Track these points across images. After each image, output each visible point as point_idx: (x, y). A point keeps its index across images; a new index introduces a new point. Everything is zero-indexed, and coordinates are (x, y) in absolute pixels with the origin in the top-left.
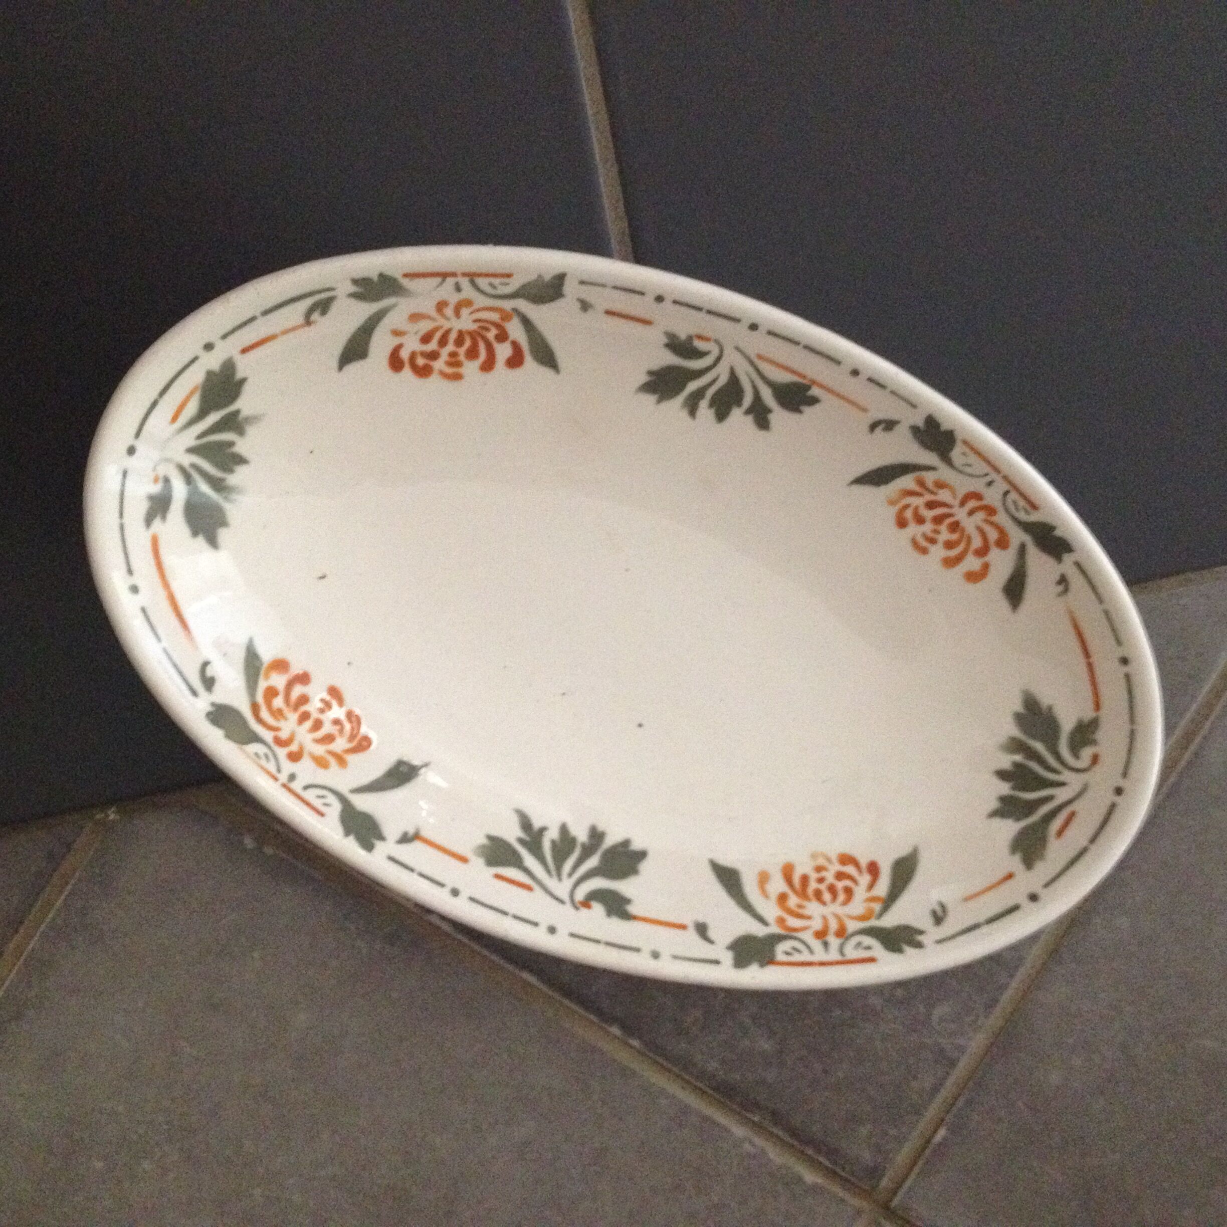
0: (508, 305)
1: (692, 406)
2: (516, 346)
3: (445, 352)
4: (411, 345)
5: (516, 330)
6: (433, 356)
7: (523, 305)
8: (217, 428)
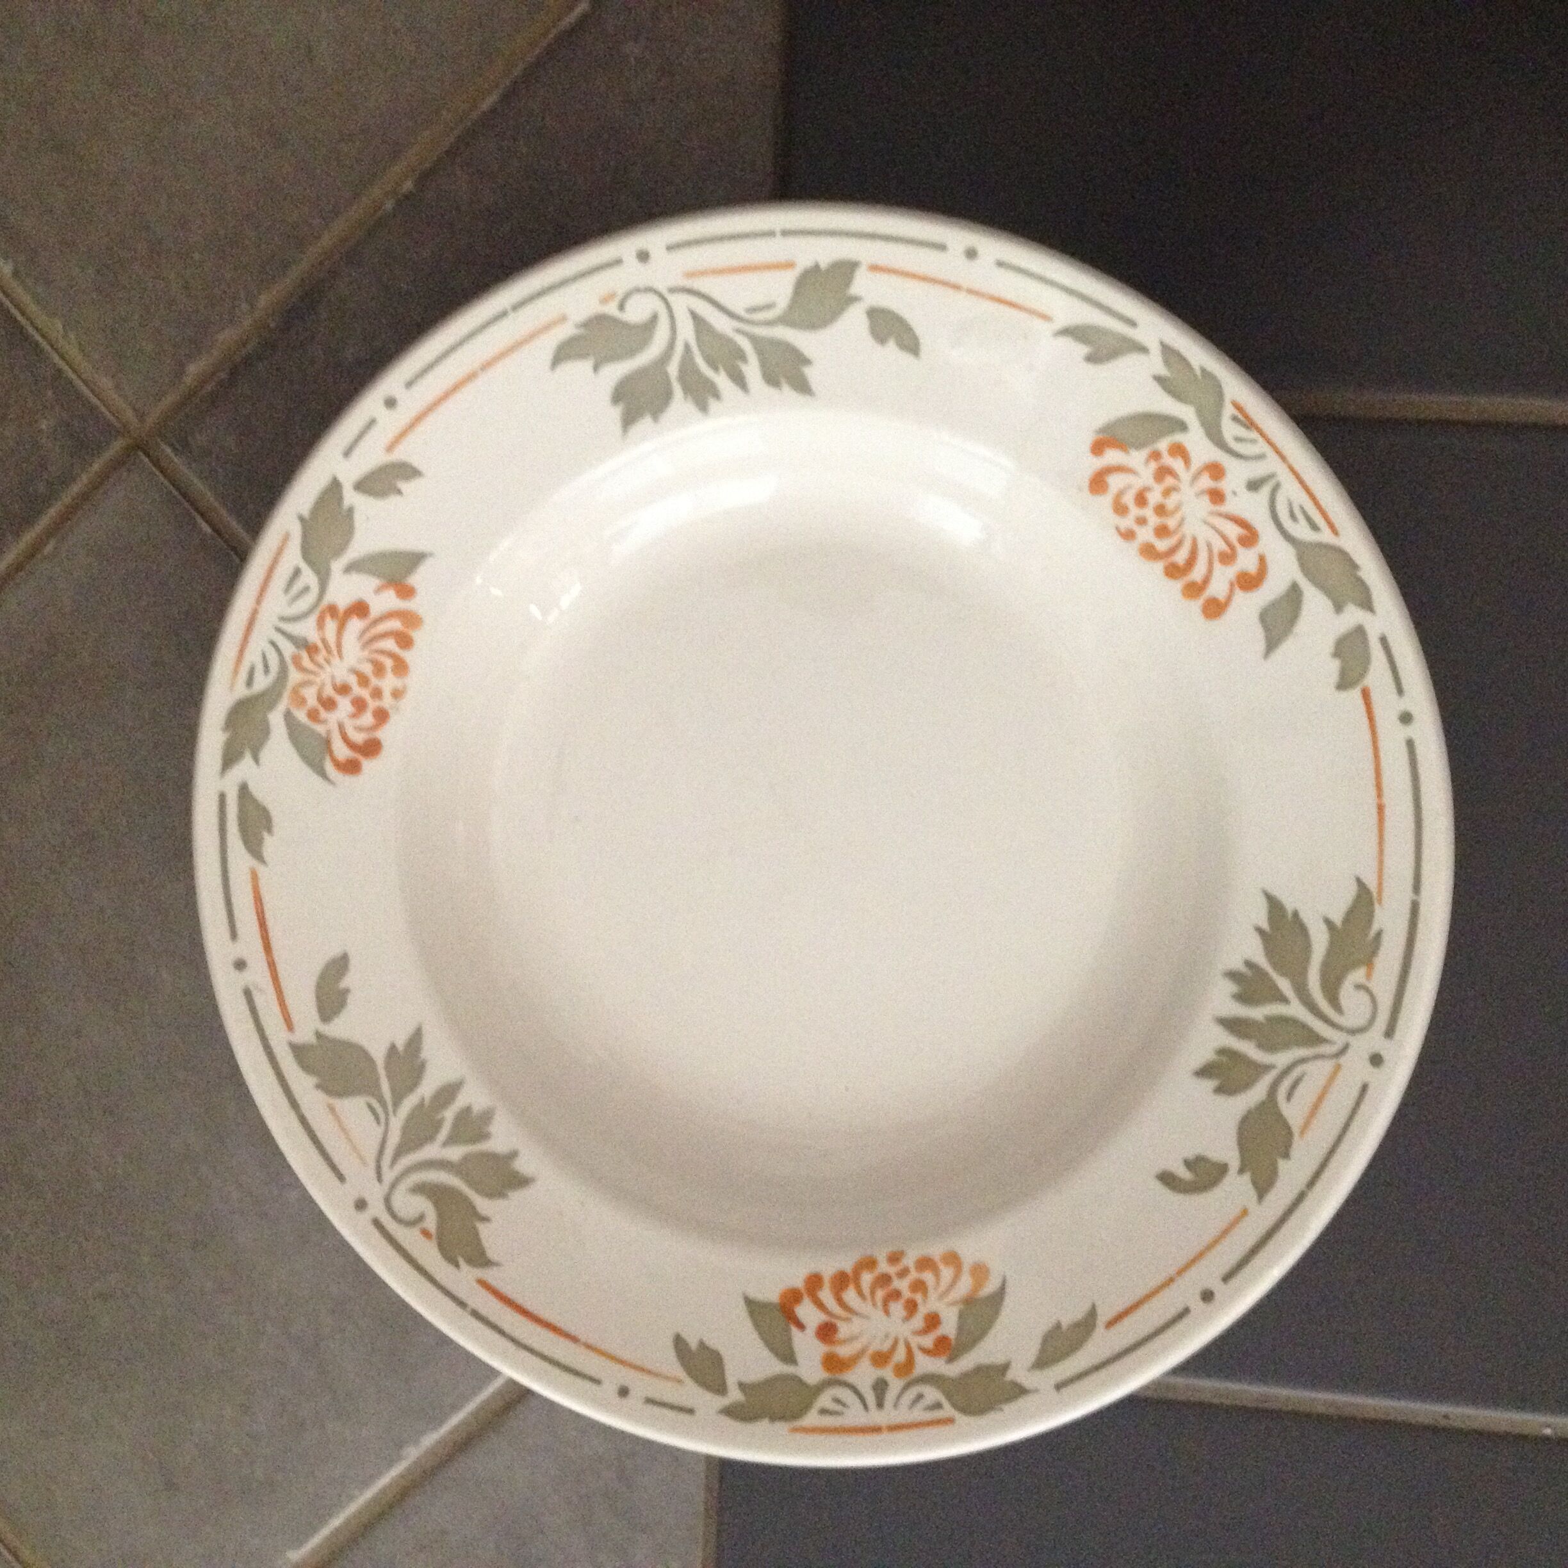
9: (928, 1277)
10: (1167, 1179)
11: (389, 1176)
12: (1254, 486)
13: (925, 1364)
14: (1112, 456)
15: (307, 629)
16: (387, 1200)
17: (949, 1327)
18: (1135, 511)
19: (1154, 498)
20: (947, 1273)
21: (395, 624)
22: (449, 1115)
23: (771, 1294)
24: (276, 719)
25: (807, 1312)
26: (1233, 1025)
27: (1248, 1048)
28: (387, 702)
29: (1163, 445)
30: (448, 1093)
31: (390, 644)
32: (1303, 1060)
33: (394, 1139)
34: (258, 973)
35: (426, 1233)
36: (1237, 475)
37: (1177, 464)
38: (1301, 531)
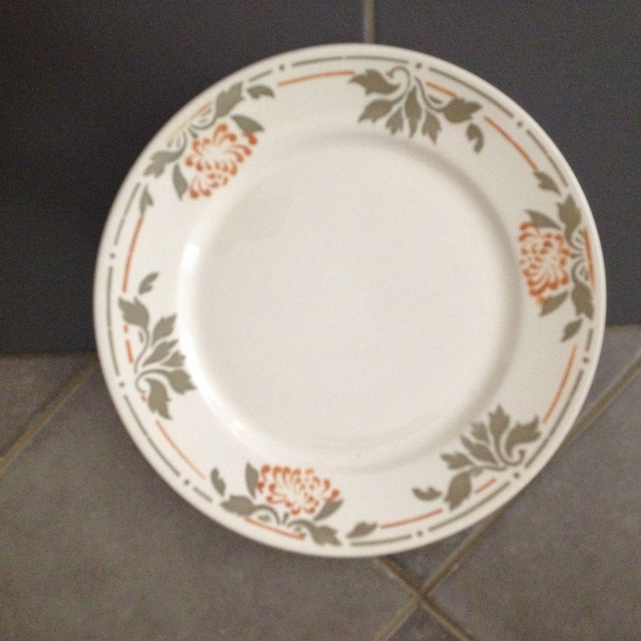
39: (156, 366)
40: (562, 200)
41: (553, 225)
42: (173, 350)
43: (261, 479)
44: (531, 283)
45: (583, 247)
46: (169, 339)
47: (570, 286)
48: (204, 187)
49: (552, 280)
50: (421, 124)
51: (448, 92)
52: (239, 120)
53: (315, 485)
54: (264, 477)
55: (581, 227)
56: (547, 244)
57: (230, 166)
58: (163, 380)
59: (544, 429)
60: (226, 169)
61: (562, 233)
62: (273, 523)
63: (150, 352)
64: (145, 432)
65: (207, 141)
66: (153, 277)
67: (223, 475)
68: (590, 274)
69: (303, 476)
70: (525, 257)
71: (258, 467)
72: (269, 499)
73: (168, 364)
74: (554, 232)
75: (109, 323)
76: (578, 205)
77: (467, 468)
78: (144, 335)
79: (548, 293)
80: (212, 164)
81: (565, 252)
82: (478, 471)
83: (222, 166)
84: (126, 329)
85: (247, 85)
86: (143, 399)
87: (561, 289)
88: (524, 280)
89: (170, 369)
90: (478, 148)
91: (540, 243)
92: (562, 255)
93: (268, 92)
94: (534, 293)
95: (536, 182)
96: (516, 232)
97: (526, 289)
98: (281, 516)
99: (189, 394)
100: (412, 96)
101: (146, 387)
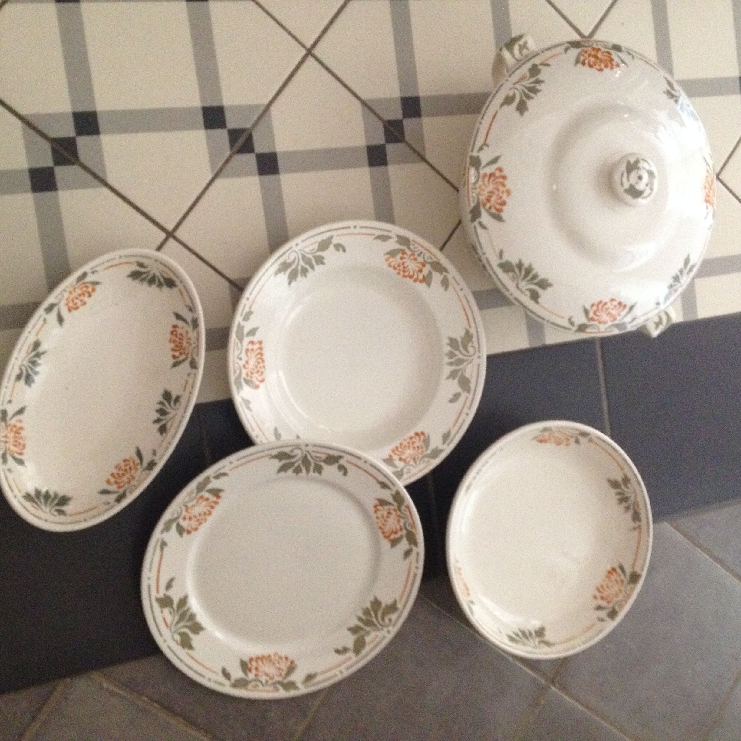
0: (189, 355)
1: (161, 403)
2: (178, 357)
3: (177, 339)
4: (179, 331)
5: (182, 357)
6: (176, 336)
7: (189, 359)
8: (159, 281)
9: (396, 266)
10: (344, 250)
11: (470, 358)
12: (240, 359)
13: (409, 253)
14: (257, 383)
15: (412, 463)
16: (474, 354)
17: (400, 255)
18: (260, 370)
19: (256, 370)
20: (392, 264)
21: (397, 452)
22: (453, 360)
23: (424, 285)
24: (429, 452)
25: (421, 277)
26: (312, 268)
27: (314, 262)
28: (408, 440)
29: (249, 378)
30: (451, 364)
31: (400, 449)
32: (308, 253)
33: (465, 364)
34: (466, 410)
35: (473, 343)
36: (242, 363)
37: (249, 373)
38: (239, 345)
39: (182, 624)
40: (394, 492)
41: (389, 504)
42: (188, 614)
43: (249, 665)
44: (383, 533)
45: (408, 514)
46: (186, 608)
47: (404, 532)
48: (194, 526)
49: (395, 530)
50: (312, 468)
51: (324, 453)
52: (211, 491)
53: (280, 660)
54: (251, 665)
55: (406, 504)
56: (389, 513)
57: (207, 512)
58: (186, 630)
59: (400, 605)
60: (205, 514)
61: (396, 507)
62: (260, 687)
63: (176, 618)
64: (181, 660)
65: (193, 506)
66: (172, 580)
67: (229, 670)
68: (413, 525)
69: (273, 657)
70: (379, 521)
71: (246, 659)
72: (256, 675)
73: (188, 621)
74: (392, 507)
75: (153, 612)
76: (402, 494)
77: (362, 633)
78: (172, 611)
79: (393, 536)
80: (197, 514)
81: (399, 516)
82: (368, 633)
83: (202, 513)
84: (162, 612)
85: (212, 475)
86: (178, 644)
87: (399, 534)
88: (380, 532)
89: (189, 624)
90: (345, 474)
91: (385, 513)
92: (398, 518)
93: (225, 474)
94: (386, 537)
95: (378, 486)
96: (371, 509)
97: (381, 536)
98: (264, 682)
99: (202, 633)
100: (305, 457)
101: (178, 637)
